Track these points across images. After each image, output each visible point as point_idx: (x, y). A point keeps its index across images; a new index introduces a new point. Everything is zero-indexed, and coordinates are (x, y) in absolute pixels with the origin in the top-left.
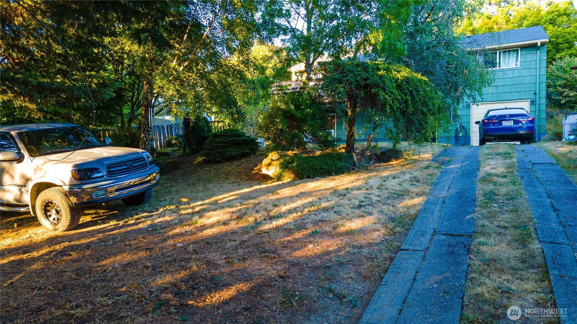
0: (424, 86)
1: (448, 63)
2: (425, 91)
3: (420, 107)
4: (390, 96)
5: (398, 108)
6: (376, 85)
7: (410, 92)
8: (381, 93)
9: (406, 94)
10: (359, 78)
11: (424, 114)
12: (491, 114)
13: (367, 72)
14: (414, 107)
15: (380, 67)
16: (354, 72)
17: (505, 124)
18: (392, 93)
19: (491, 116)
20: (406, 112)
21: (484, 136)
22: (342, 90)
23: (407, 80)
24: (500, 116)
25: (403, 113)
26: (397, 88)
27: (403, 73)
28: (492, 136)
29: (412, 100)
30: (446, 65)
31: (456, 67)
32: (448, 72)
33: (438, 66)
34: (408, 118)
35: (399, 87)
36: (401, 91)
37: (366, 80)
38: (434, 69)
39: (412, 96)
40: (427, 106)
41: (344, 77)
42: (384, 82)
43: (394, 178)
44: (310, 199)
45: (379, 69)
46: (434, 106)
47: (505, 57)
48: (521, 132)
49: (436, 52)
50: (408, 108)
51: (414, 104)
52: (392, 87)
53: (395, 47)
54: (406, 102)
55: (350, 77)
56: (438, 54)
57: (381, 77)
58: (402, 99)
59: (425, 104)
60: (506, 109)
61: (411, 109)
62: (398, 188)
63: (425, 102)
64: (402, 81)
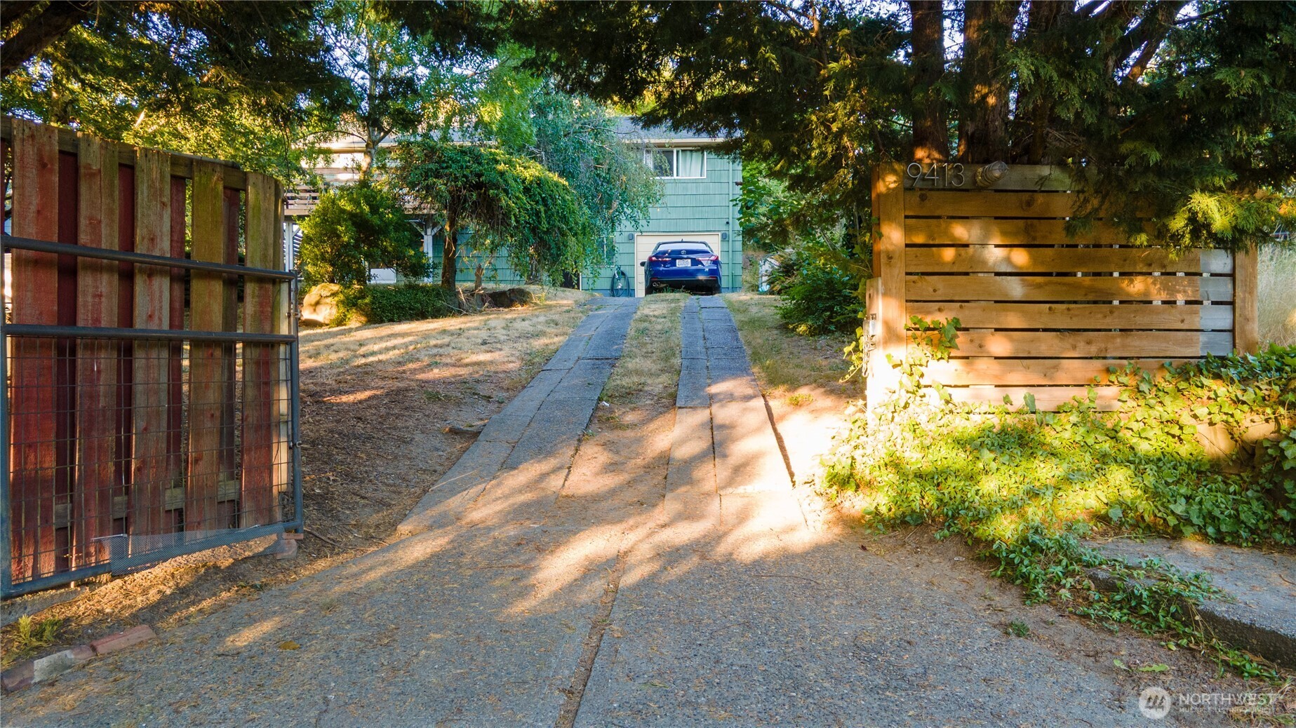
0: (562, 193)
1: (597, 160)
2: (564, 200)
3: (557, 223)
4: (516, 204)
5: (526, 222)
6: (494, 185)
7: (543, 199)
8: (503, 196)
9: (537, 203)
10: (467, 172)
11: (563, 235)
12: (662, 248)
13: (480, 164)
14: (549, 223)
15: (498, 158)
16: (459, 162)
17: (680, 264)
18: (518, 198)
19: (660, 252)
20: (538, 228)
21: (652, 282)
22: (443, 188)
23: (540, 182)
24: (673, 252)
25: (534, 230)
26: (524, 193)
27: (532, 171)
28: (662, 282)
29: (546, 212)
30: (592, 163)
31: (609, 169)
32: (598, 175)
33: (581, 164)
34: (541, 238)
35: (527, 190)
36: (530, 197)
37: (479, 175)
38: (576, 168)
39: (546, 205)
40: (567, 223)
41: (443, 168)
42: (505, 181)
43: (523, 320)
44: (411, 338)
45: (497, 162)
46: (576, 223)
47: (685, 161)
48: (701, 277)
49: (578, 142)
50: (540, 223)
51: (549, 218)
52: (517, 189)
53: (519, 129)
54: (538, 213)
55: (454, 169)
56: (581, 145)
57: (502, 174)
58: (532, 209)
59: (564, 219)
60: (682, 242)
61: (545, 226)
62: (531, 329)
63: (565, 216)
64: (532, 182)
